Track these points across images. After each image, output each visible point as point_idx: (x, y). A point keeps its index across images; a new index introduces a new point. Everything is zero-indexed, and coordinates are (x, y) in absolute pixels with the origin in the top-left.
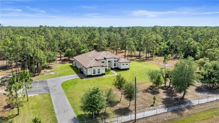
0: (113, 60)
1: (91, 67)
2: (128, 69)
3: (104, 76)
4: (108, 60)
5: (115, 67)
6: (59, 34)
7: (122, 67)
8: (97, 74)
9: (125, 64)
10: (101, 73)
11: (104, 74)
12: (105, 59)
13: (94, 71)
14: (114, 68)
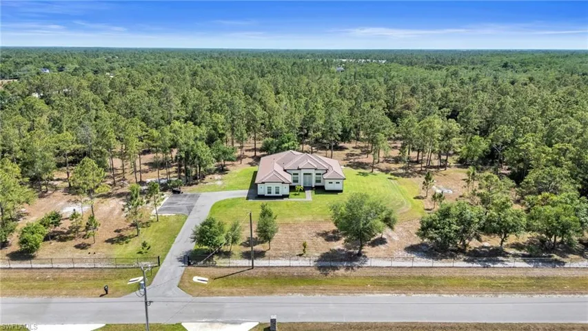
0: (313, 172)
1: (263, 183)
2: (341, 191)
3: (285, 199)
4: (303, 171)
5: (318, 184)
6: (253, 110)
7: (328, 187)
8: (273, 194)
9: (334, 182)
10: (280, 194)
11: (287, 196)
12: (299, 169)
13: (269, 189)
14: (316, 187)
